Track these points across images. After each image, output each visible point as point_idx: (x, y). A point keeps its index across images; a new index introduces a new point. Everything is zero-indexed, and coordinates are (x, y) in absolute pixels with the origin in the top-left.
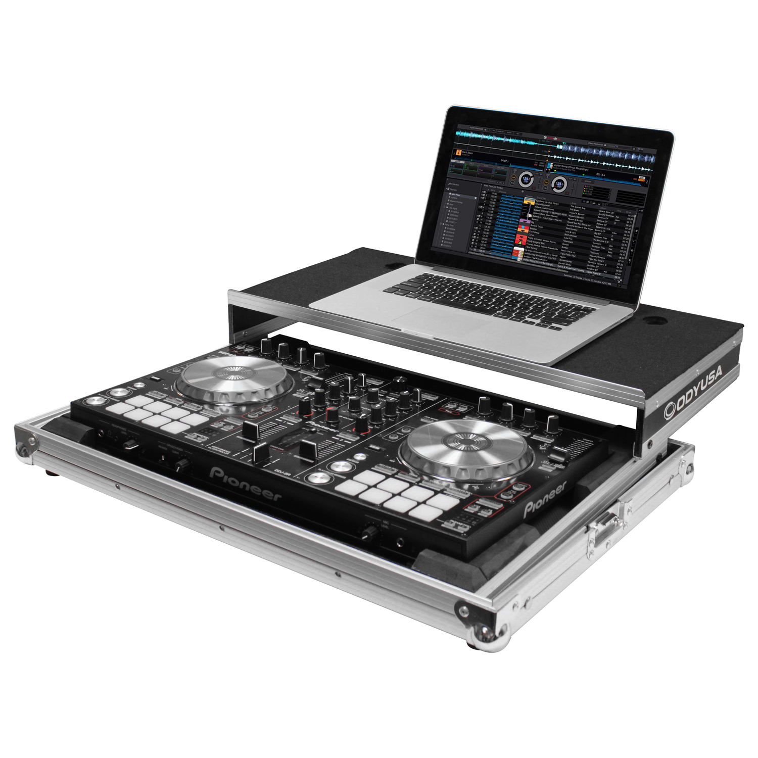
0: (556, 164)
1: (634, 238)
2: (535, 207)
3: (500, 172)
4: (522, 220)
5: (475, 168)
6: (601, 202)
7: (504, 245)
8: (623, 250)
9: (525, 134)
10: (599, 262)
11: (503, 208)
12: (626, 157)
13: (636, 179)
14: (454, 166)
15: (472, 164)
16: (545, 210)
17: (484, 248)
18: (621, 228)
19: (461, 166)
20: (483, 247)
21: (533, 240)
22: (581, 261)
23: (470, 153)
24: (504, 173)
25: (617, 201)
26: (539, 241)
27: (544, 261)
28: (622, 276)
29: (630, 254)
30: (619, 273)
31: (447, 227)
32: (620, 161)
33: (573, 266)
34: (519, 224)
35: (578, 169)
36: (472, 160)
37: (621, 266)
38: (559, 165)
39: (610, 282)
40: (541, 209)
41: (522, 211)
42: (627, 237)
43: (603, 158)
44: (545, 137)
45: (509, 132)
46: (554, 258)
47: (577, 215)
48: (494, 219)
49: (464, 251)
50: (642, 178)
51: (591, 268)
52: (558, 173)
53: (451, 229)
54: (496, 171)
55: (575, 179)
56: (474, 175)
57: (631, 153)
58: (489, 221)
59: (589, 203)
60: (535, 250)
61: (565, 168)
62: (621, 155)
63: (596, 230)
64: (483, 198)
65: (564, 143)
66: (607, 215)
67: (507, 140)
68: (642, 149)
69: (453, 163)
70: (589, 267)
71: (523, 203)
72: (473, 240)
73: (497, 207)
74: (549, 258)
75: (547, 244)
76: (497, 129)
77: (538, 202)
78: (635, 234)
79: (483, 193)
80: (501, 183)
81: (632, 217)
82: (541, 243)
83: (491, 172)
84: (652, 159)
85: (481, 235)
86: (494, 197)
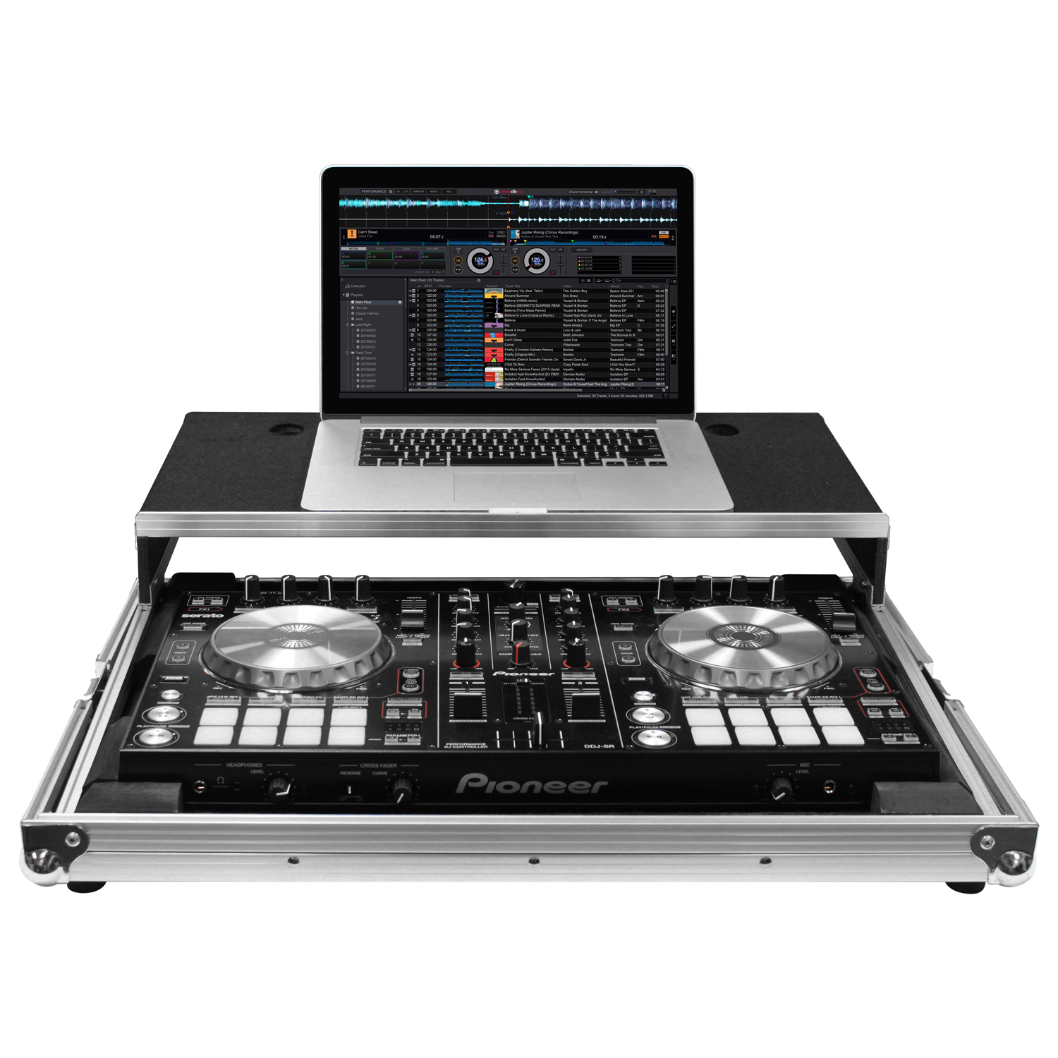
0: (524, 231)
1: (672, 323)
2: (506, 301)
3: (432, 255)
4: (488, 325)
5: (388, 256)
6: (610, 278)
7: (468, 368)
8: (660, 342)
9: (460, 191)
10: (627, 367)
11: (451, 311)
12: (632, 206)
13: (655, 236)
14: (348, 257)
15: (380, 248)
16: (523, 303)
17: (435, 379)
18: (649, 311)
19: (362, 255)
20: (432, 377)
21: (514, 352)
22: (598, 370)
23: (372, 232)
24: (441, 256)
25: (633, 273)
26: (525, 352)
27: (539, 381)
28: (667, 381)
29: (672, 347)
30: (661, 377)
31: (360, 356)
32: (625, 212)
33: (587, 380)
34: (484, 332)
35: (562, 233)
36: (378, 243)
37: (662, 367)
38: (530, 231)
39: (650, 393)
40: (516, 303)
41: (485, 310)
42: (661, 322)
43: (597, 212)
44: (497, 192)
45: (434, 191)
46: (554, 374)
47: (577, 303)
48: (441, 330)
49: (401, 390)
50: (664, 234)
51: (617, 377)
52: (531, 243)
53: (368, 358)
54: (425, 254)
55: (560, 250)
56: (388, 266)
57: (639, 198)
58: (432, 334)
59: (592, 282)
60: (522, 367)
61: (541, 235)
62: (625, 203)
63: (611, 320)
64: (414, 301)
65: (529, 197)
66: (623, 296)
67: (433, 203)
68: (654, 191)
69: (346, 253)
70: (613, 377)
71: (483, 298)
72: (412, 369)
73: (441, 310)
74: (547, 374)
75: (538, 355)
76: (410, 189)
77: (508, 293)
78: (672, 317)
79: (411, 293)
80: (438, 272)
81: (662, 293)
82: (530, 353)
83: (418, 258)
84: (673, 204)
85: (424, 360)
86: (432, 296)
